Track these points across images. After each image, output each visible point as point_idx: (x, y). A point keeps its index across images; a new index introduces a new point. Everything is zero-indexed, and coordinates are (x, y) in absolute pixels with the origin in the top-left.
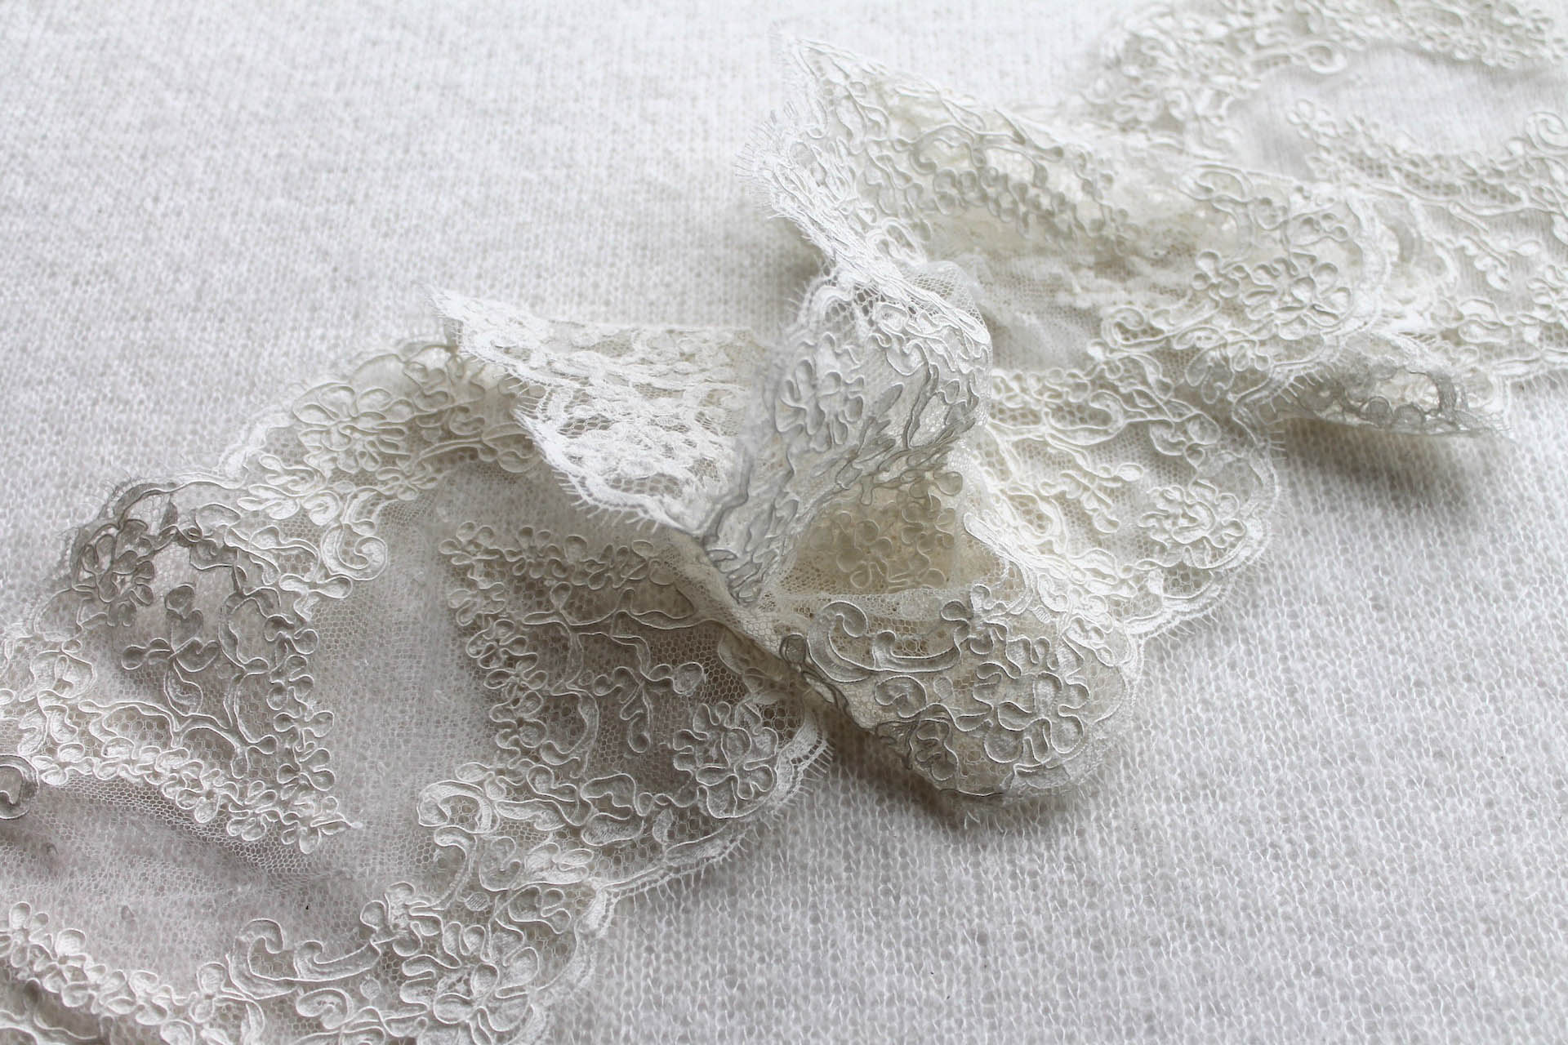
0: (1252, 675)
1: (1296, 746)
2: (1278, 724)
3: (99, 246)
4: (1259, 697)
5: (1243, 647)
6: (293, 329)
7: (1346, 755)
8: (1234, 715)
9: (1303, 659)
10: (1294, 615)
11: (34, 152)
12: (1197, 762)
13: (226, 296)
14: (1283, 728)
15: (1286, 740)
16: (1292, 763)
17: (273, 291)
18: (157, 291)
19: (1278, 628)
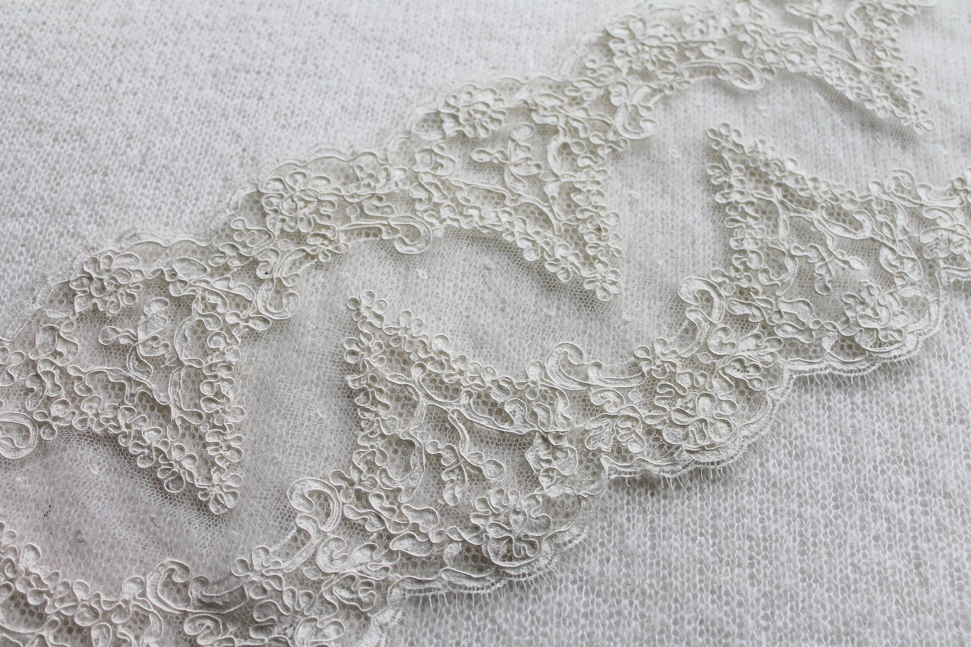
0: (890, 547)
1: (916, 609)
2: (906, 589)
3: (76, 113)
4: (893, 567)
5: (885, 525)
6: (209, 193)
7: (952, 622)
8: (874, 579)
9: (928, 540)
10: (924, 504)
11: (36, 34)
12: (843, 613)
13: (164, 162)
14: (909, 594)
15: (910, 604)
16: (912, 623)
17: (198, 162)
18: (113, 153)
19: (912, 512)
